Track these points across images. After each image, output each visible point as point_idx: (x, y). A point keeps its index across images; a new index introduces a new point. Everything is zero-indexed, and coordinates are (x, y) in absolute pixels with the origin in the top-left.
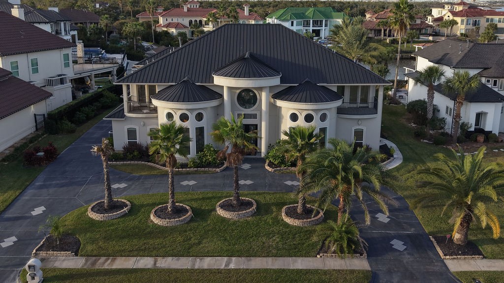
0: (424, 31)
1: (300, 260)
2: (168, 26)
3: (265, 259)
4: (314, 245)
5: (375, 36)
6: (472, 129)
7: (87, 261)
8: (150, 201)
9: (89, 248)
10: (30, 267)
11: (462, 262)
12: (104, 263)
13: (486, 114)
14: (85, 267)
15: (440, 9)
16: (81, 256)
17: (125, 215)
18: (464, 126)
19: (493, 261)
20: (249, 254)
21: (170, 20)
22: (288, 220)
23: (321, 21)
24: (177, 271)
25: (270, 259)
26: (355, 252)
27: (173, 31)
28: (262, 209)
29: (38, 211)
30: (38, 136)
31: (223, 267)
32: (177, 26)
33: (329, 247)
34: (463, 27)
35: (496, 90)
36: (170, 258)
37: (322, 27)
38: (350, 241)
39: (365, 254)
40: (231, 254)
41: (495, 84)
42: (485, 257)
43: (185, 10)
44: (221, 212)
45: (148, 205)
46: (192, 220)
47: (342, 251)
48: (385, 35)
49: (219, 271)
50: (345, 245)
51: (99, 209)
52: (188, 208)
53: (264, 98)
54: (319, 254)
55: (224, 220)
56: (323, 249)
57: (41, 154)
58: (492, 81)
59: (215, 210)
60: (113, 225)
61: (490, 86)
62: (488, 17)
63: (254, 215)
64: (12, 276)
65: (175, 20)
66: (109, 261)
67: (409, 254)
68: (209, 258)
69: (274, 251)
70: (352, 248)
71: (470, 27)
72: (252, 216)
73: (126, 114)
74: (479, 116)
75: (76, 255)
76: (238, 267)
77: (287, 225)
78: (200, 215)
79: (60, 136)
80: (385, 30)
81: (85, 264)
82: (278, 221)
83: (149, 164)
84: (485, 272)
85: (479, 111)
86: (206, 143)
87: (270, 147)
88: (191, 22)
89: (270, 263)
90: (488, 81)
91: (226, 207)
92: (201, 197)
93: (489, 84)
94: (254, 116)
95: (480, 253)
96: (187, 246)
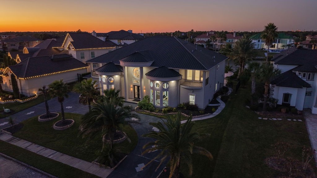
6: (280, 103)
13: (291, 95)
14: (6, 141)
29: (31, 113)
35: (305, 80)
37: (276, 43)
41: (304, 75)
58: (302, 74)
61: (300, 77)
66: (18, 140)
73: (92, 76)
74: (288, 96)
75: (12, 135)
85: (286, 92)
88: (209, 40)
89: (68, 160)
90: (300, 74)
93: (300, 76)
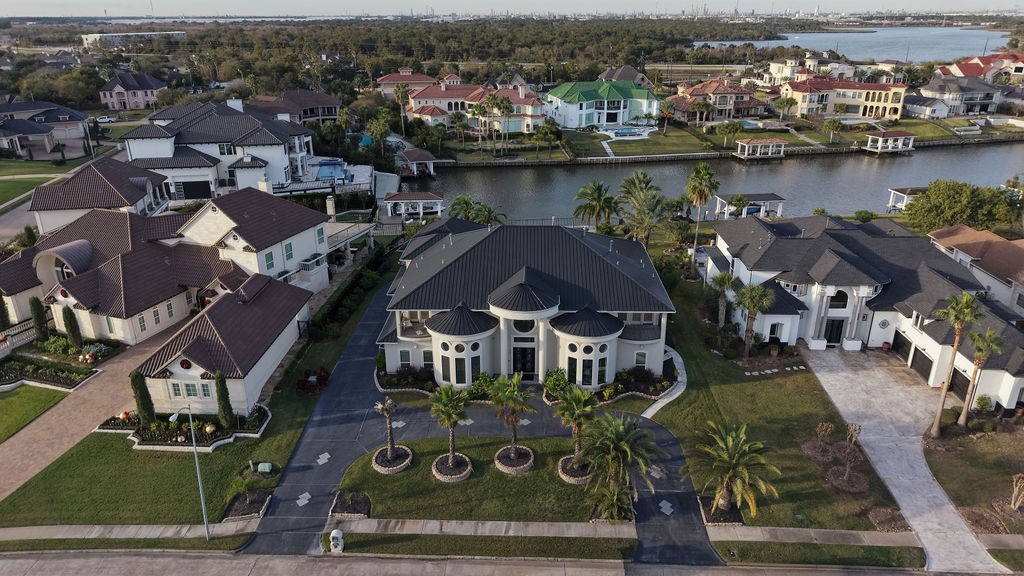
0: (752, 112)
1: (573, 525)
2: (421, 111)
3: (540, 524)
4: (586, 508)
5: (689, 120)
6: (767, 340)
7: (379, 524)
8: (430, 448)
9: (380, 508)
10: (333, 538)
11: (722, 530)
12: (395, 527)
13: (781, 325)
14: (379, 532)
15: (780, 65)
16: (374, 517)
17: (407, 468)
18: (757, 337)
19: (751, 528)
20: (526, 517)
21: (423, 103)
22: (565, 478)
23: (619, 102)
24: (462, 537)
25: (545, 524)
26: (625, 518)
27: (427, 118)
28: (540, 461)
29: (324, 459)
30: (304, 348)
31: (502, 534)
32: (434, 112)
33: (601, 515)
34: (805, 105)
35: (795, 295)
36: (454, 522)
37: (619, 108)
38: (620, 509)
39: (634, 521)
40: (509, 517)
41: (795, 288)
42: (744, 524)
43: (443, 88)
44: (499, 466)
45: (429, 453)
46: (472, 475)
47: (612, 517)
48: (701, 119)
49: (499, 539)
50: (615, 513)
51: (383, 460)
52: (467, 459)
53: (542, 328)
54: (591, 519)
55: (502, 475)
56: (595, 514)
57: (313, 379)
58: (791, 285)
59: (493, 462)
60: (398, 480)
61: (790, 291)
62: (838, 90)
63: (532, 469)
64: (315, 540)
65: (430, 103)
66: (400, 524)
67: (674, 518)
68: (491, 523)
69: (550, 515)
70: (622, 514)
71: (815, 105)
72: (530, 470)
73: (399, 337)
74: (774, 328)
75: (369, 517)
76: (516, 534)
77: (562, 483)
78: (480, 467)
79: (326, 344)
80: (702, 114)
81: (378, 527)
82: (554, 478)
83: (424, 392)
84: (740, 542)
85: (774, 322)
86: (481, 371)
87: (548, 374)
88: (450, 104)
89: (546, 529)
90: (788, 286)
91: (505, 459)
92: (478, 443)
93: (788, 289)
94: (532, 340)
95: (740, 520)
96: (469, 508)
